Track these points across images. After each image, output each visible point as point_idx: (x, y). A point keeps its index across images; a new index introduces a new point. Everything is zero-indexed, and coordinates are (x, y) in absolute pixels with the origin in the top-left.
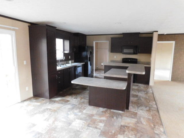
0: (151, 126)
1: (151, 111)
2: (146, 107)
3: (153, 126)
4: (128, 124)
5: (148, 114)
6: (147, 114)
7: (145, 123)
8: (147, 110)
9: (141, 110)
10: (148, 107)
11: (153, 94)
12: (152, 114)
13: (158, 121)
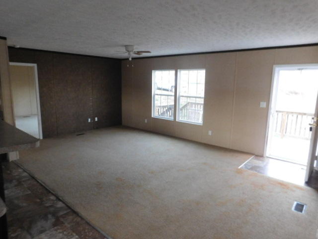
1: (62, 219)
2: (45, 217)
5: (63, 232)
6: (61, 235)
8: (54, 225)
9: (42, 232)
10: (50, 216)
11: (33, 178)
12: (69, 226)
13: (91, 233)
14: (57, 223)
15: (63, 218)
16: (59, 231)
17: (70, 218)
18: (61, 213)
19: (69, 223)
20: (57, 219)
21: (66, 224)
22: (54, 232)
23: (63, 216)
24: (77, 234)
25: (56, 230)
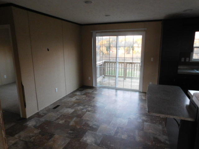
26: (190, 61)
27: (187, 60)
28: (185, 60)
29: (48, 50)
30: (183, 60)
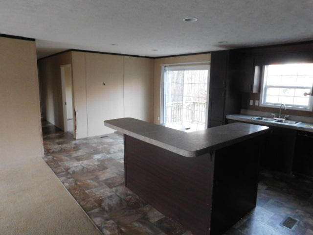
0: (80, 181)
1: (96, 204)
3: (78, 183)
4: (104, 173)
5: (95, 195)
6: (97, 193)
7: (89, 181)
8: (102, 201)
12: (91, 199)
13: (76, 192)
14: (100, 202)
15: (95, 206)
16: (98, 196)
17: (88, 205)
18: (97, 210)
19: (91, 200)
20: (100, 205)
21: (93, 200)
22: (101, 195)
23: (94, 207)
24: (86, 193)
25: (101, 197)
26: (260, 105)
27: (257, 104)
28: (254, 103)
29: (104, 84)
30: (251, 103)
